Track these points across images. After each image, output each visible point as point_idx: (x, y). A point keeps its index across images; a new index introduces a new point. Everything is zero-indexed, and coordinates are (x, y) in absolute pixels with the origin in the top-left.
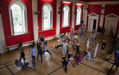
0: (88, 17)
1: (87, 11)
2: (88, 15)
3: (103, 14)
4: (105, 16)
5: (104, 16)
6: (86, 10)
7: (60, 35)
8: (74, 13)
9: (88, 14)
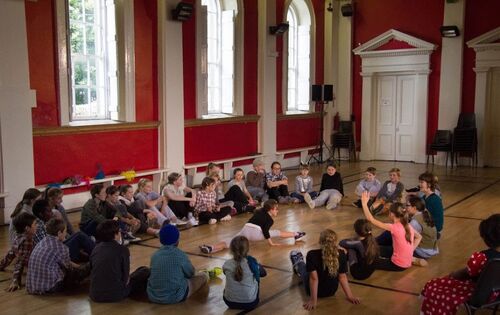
0: (356, 62)
1: (346, 24)
2: (357, 52)
3: (454, 28)
4: (471, 44)
5: (466, 40)
6: (345, 15)
7: (188, 167)
8: (272, 31)
9: (354, 45)
